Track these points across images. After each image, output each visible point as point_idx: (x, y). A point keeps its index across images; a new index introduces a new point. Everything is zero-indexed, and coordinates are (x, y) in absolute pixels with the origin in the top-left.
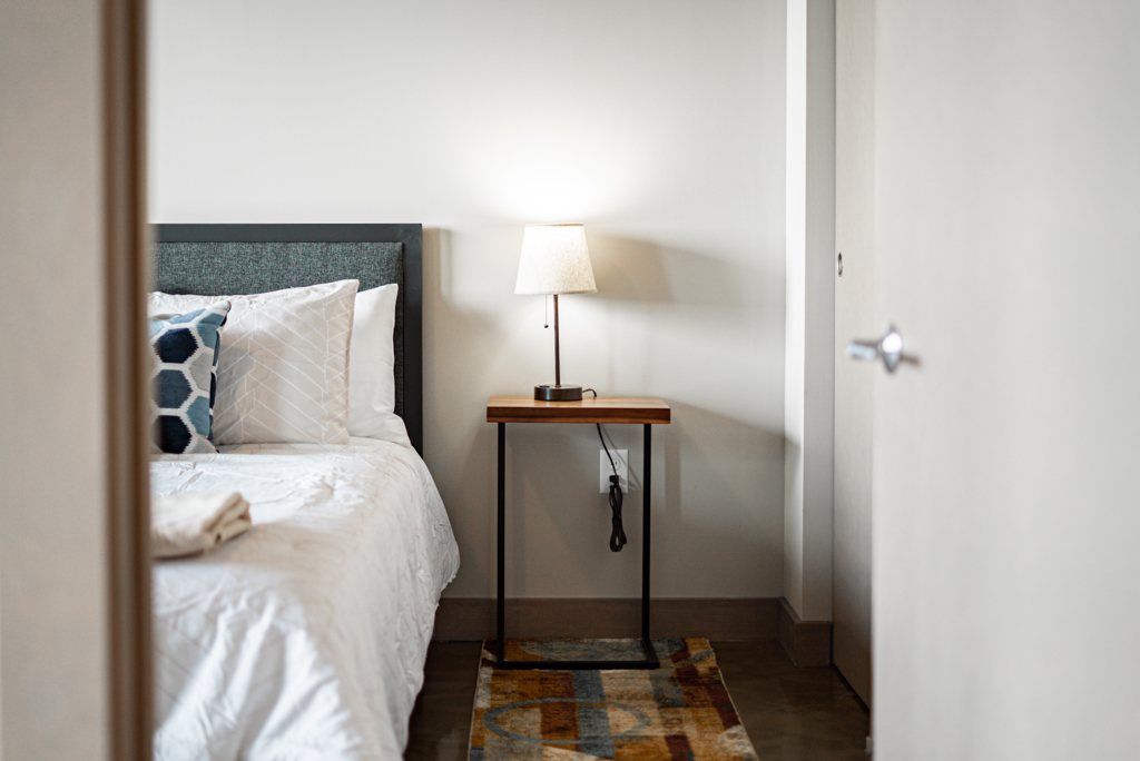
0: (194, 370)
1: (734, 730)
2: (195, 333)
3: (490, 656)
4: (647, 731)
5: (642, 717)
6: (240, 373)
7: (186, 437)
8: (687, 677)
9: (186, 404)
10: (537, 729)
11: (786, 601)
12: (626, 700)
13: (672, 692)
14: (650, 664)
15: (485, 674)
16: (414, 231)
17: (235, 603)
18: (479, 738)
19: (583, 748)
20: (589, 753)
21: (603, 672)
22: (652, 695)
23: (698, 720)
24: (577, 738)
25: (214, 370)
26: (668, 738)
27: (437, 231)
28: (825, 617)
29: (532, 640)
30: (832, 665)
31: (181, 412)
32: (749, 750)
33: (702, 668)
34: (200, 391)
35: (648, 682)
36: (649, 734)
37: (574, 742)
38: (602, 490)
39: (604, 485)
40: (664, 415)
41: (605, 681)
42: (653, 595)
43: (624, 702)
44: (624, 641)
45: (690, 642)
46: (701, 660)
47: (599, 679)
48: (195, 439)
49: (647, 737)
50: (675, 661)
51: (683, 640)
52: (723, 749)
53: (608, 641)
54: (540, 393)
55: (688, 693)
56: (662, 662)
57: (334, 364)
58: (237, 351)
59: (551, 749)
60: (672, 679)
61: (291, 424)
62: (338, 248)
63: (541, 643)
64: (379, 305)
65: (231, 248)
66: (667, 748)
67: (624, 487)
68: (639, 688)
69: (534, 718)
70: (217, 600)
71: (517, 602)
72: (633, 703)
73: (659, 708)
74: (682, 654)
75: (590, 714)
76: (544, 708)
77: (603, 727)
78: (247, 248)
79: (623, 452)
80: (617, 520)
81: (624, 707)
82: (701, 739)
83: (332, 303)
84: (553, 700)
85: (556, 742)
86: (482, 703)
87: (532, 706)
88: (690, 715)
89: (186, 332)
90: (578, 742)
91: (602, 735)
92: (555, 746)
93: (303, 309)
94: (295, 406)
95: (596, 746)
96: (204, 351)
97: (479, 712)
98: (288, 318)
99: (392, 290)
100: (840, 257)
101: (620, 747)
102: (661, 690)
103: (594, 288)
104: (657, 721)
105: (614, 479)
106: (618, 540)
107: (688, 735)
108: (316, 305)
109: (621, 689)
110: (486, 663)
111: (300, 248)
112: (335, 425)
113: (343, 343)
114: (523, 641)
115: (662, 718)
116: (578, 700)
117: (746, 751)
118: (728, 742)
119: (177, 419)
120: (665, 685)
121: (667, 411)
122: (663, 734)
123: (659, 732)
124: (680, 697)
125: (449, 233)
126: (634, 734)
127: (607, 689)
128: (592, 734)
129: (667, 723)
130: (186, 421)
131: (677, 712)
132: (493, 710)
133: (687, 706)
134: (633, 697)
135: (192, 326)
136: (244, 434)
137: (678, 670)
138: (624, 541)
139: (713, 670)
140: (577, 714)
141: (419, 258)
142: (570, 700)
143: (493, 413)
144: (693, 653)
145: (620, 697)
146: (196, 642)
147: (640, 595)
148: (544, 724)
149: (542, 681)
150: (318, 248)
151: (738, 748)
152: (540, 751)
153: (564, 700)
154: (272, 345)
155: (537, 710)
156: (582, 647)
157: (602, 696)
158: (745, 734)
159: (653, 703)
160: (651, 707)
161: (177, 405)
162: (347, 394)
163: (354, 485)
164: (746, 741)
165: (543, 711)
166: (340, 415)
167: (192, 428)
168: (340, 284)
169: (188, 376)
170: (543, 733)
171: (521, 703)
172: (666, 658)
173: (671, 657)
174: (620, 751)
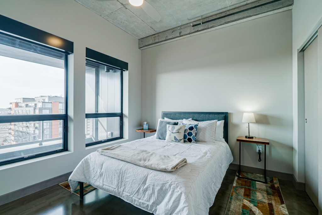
0: (193, 132)
1: (283, 205)
2: (194, 127)
3: (238, 174)
4: (264, 200)
5: (263, 196)
6: (200, 132)
7: (192, 141)
8: (272, 187)
9: (192, 136)
10: (243, 194)
11: (294, 175)
12: (261, 190)
13: (270, 191)
14: (266, 182)
15: (236, 178)
16: (227, 113)
17: (174, 184)
18: (232, 193)
19: (251, 202)
20: (252, 203)
21: (257, 182)
22: (266, 190)
23: (275, 200)
24: (250, 198)
25: (196, 132)
26: (269, 204)
27: (230, 113)
28: (303, 182)
29: (245, 172)
30: (305, 191)
31: (191, 137)
32: (287, 213)
33: (276, 186)
34: (194, 134)
35: (265, 187)
36: (265, 201)
37: (249, 199)
38: (257, 152)
39: (257, 151)
40: (268, 143)
41: (257, 184)
42: (266, 169)
43: (260, 191)
44: (261, 175)
45: (274, 178)
46: (276, 184)
47: (255, 184)
48: (193, 141)
49: (264, 202)
50: (271, 183)
51: (272, 177)
52: (281, 211)
53: (258, 175)
54: (246, 137)
55: (273, 192)
56: (268, 182)
57: (213, 132)
58: (200, 129)
59: (245, 200)
60: (270, 187)
61: (207, 140)
62: (216, 115)
63: (246, 173)
64: (221, 123)
65: (202, 115)
66: (268, 207)
67: (261, 152)
68: (263, 188)
69: (243, 190)
70: (171, 182)
71: (243, 166)
72: (262, 192)
73: (267, 194)
74: (272, 181)
75: (253, 192)
76: (245, 189)
77: (255, 197)
78: (204, 115)
79: (261, 146)
80: (260, 157)
81: (260, 192)
82: (276, 206)
83: (213, 123)
84: (247, 187)
85: (246, 198)
86: (234, 185)
87: (243, 188)
88: (273, 198)
89: (192, 127)
90: (250, 200)
91: (255, 199)
92: (246, 199)
93: (209, 124)
94: (207, 137)
95: (254, 202)
96: (195, 129)
97: (234, 187)
98: (207, 125)
99: (223, 121)
100: (306, 119)
101: (258, 203)
102: (267, 189)
103: (255, 122)
104: (266, 198)
105: (259, 150)
106: (260, 160)
107: (273, 204)
108: (211, 123)
109: (260, 187)
110: (237, 176)
111: (211, 115)
112: (213, 140)
113: (215, 129)
114: (244, 172)
115: (267, 197)
116: (251, 188)
117: (286, 213)
118: (282, 209)
119: (191, 138)
120: (268, 188)
121: (269, 143)
122: (267, 202)
123: (267, 201)
124: (271, 192)
125: (232, 113)
126: (261, 200)
127: (257, 187)
128: (253, 198)
129: (268, 199)
130: (192, 138)
131: (270, 197)
132: (236, 187)
133: (273, 195)
134: (262, 190)
135: (193, 126)
136: (200, 140)
137: (271, 185)
138: (261, 160)
139: (278, 187)
140: (251, 192)
141: (227, 117)
142: (250, 188)
143: (238, 140)
144: (274, 181)
145: (259, 189)
146: (167, 189)
147: (264, 169)
148: (244, 193)
149: (246, 182)
150: (213, 115)
151: (284, 211)
152: (243, 200)
153: (249, 188)
154: (205, 129)
155: (244, 189)
156: (253, 175)
157: (256, 188)
158: (286, 207)
159: (265, 192)
160: (265, 194)
161: (191, 136)
162: (215, 136)
163: (210, 153)
164: (286, 210)
165: (245, 190)
166: (214, 139)
167: (192, 139)
168: (215, 120)
169: (192, 133)
170: (244, 195)
171: (241, 186)
172: (269, 181)
173: (270, 181)
174: (258, 204)
